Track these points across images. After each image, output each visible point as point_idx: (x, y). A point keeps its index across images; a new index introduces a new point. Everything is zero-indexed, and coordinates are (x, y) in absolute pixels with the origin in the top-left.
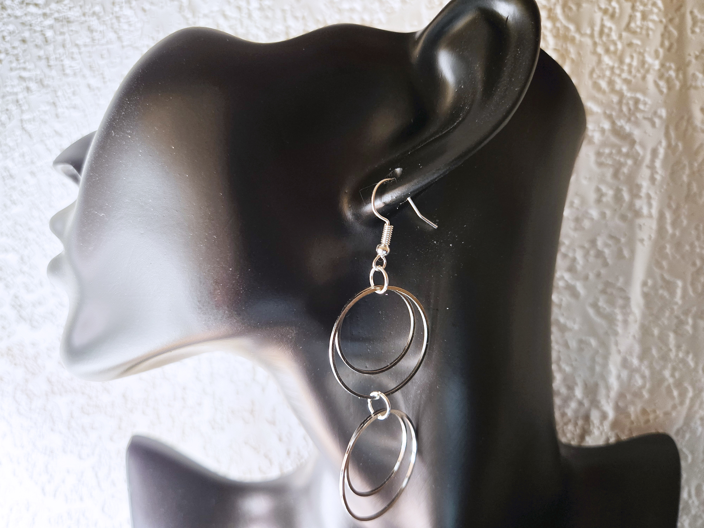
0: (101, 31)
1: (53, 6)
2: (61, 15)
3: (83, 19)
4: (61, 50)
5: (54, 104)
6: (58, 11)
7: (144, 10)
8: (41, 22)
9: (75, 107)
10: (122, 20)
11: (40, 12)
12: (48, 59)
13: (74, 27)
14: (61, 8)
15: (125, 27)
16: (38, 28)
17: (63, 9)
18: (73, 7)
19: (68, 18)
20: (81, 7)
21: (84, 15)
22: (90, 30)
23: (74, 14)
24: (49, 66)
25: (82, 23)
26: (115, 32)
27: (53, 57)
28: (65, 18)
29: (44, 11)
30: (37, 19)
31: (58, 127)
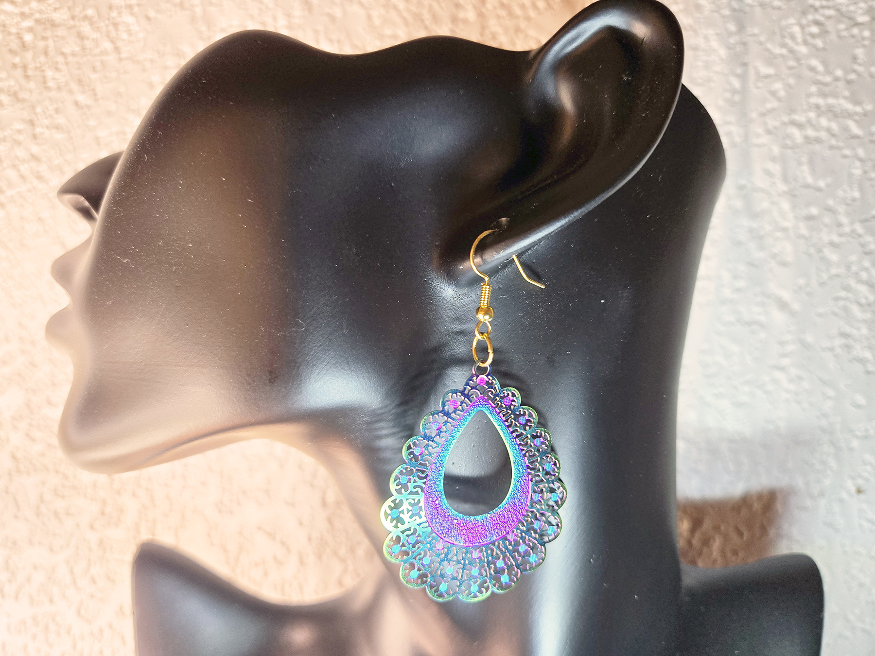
0: (93, 39)
1: (34, 5)
2: (44, 16)
3: (72, 23)
4: (42, 59)
5: (32, 123)
6: (41, 12)
7: (148, 18)
8: (17, 23)
9: (57, 128)
10: (121, 28)
11: (17, 10)
12: (25, 67)
13: (61, 32)
14: (43, 8)
15: (125, 36)
16: (13, 30)
17: (46, 9)
18: (59, 8)
19: (52, 21)
20: (69, 8)
21: (73, 18)
22: (81, 37)
23: (60, 16)
24: (27, 77)
25: (71, 28)
26: (112, 41)
27: (31, 66)
28: (48, 20)
29: (22, 10)
30: (13, 19)
31: (35, 149)
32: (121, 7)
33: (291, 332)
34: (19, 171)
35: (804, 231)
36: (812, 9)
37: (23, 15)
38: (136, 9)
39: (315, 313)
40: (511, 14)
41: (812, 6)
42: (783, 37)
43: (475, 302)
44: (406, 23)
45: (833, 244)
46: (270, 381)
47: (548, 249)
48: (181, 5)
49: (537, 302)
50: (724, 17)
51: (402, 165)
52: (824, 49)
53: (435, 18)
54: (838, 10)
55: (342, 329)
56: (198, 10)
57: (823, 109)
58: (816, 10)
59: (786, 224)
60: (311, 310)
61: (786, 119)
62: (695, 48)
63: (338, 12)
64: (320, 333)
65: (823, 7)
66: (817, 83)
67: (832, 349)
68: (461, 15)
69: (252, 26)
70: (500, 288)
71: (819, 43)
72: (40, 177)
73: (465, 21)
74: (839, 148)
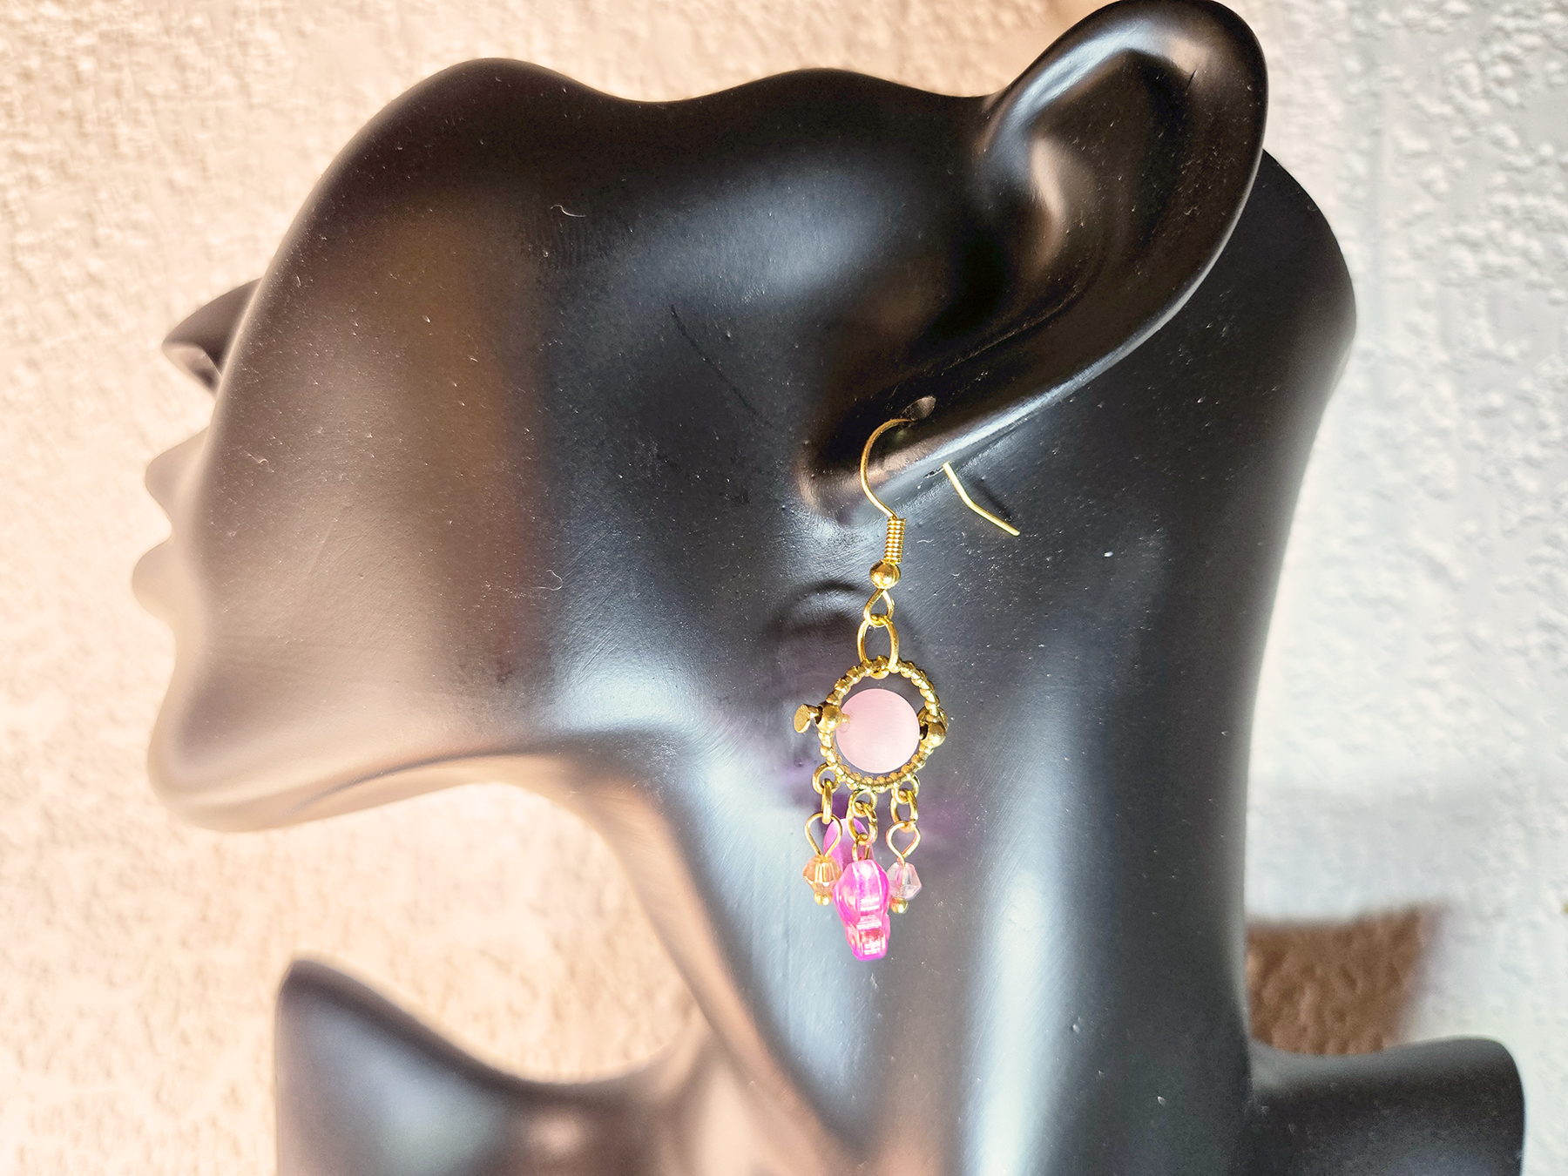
0: (203, 71)
1: (98, 7)
2: (115, 27)
3: (165, 40)
4: (111, 104)
5: (90, 217)
6: (110, 19)
7: (301, 34)
8: (68, 39)
9: (136, 226)
10: (253, 51)
11: (67, 16)
12: (80, 119)
13: (145, 55)
14: (115, 13)
15: (259, 65)
16: (61, 52)
17: (120, 15)
18: (143, 13)
19: (130, 35)
20: (161, 14)
21: (167, 31)
22: (180, 65)
23: (145, 27)
24: (83, 136)
25: (163, 49)
26: (237, 73)
27: (92, 116)
28: (123, 35)
29: (77, 16)
30: (60, 31)
31: (95, 265)
32: (254, 13)
33: (536, 593)
34: (66, 303)
35: (1478, 436)
36: (1499, 34)
37: (78, 25)
38: (281, 17)
39: (581, 560)
40: (953, 35)
41: (1500, 29)
42: (1445, 83)
43: (873, 549)
44: (764, 49)
45: (1529, 461)
46: (499, 679)
47: (1010, 456)
48: (361, 11)
49: (986, 552)
50: (1339, 45)
51: (746, 299)
52: (1521, 107)
53: (817, 40)
54: (1547, 36)
55: (627, 590)
56: (392, 21)
57: (1517, 215)
58: (1508, 35)
59: (1445, 423)
60: (573, 555)
61: (1448, 232)
62: (1286, 102)
63: (641, 28)
64: (589, 596)
65: (1520, 30)
66: (1507, 167)
67: (1523, 652)
68: (863, 35)
69: (488, 50)
70: (920, 526)
71: (1511, 95)
72: (102, 315)
73: (871, 48)
74: (1545, 287)
